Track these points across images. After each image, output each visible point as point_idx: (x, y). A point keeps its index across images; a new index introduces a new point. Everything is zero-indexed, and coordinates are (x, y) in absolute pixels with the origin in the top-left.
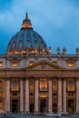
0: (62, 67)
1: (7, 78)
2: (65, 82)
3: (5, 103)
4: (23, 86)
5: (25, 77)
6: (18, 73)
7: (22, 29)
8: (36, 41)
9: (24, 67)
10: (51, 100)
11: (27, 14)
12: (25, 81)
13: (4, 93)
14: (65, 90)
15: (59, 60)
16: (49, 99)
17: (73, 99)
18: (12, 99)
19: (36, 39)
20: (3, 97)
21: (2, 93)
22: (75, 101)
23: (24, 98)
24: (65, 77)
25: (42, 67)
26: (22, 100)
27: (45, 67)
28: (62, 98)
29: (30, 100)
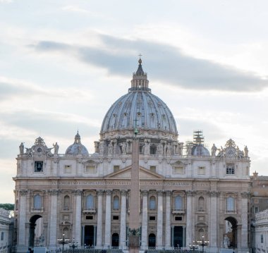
1: (76, 191)
3: (73, 231)
4: (103, 204)
5: (106, 190)
6: (95, 184)
8: (153, 114)
9: (105, 175)
12: (106, 196)
13: (71, 215)
14: (168, 211)
15: (160, 163)
16: (143, 226)
17: (181, 225)
18: (84, 226)
20: (71, 222)
21: (68, 215)
23: (104, 223)
24: (168, 191)
28: (164, 224)
29: (112, 227)
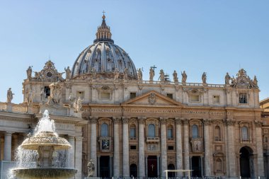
0: (181, 101)
1: (92, 119)
2: (186, 127)
5: (123, 117)
6: (111, 111)
7: (95, 41)
8: (120, 61)
9: (121, 102)
10: (166, 157)
11: (104, 17)
12: (122, 124)
14: (187, 140)
16: (163, 156)
17: (199, 155)
19: (121, 58)
22: (204, 158)
23: (121, 153)
24: (186, 120)
25: (149, 101)
26: (117, 157)
27: (155, 101)
29: (130, 157)
